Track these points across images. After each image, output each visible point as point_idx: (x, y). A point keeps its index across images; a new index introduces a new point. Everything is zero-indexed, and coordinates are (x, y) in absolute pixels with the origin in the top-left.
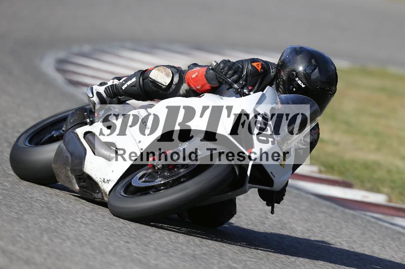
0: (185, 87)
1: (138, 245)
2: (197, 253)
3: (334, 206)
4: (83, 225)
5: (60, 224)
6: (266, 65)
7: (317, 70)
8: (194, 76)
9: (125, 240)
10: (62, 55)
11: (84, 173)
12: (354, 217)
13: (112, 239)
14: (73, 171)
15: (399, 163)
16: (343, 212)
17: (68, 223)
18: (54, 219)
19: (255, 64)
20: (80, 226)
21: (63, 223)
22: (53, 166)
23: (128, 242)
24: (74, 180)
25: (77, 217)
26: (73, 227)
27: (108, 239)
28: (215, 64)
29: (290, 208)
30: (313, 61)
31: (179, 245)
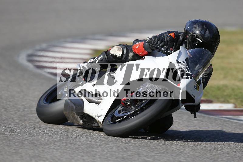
0: (131, 54)
1: (89, 157)
2: (125, 156)
3: (203, 115)
4: (55, 150)
5: (41, 152)
6: (177, 34)
7: (207, 31)
8: (137, 47)
9: (81, 155)
10: (30, 52)
11: (85, 114)
12: (216, 119)
13: (73, 156)
14: (77, 114)
15: (238, 84)
16: (209, 118)
17: (46, 150)
18: (37, 149)
19: (170, 34)
20: (53, 151)
21: (43, 151)
22: (64, 112)
23: (83, 156)
24: (79, 118)
25: (51, 146)
26: (49, 152)
27: (71, 156)
28: (149, 39)
29: (177, 120)
30: (204, 26)
31: (113, 153)
